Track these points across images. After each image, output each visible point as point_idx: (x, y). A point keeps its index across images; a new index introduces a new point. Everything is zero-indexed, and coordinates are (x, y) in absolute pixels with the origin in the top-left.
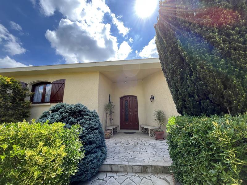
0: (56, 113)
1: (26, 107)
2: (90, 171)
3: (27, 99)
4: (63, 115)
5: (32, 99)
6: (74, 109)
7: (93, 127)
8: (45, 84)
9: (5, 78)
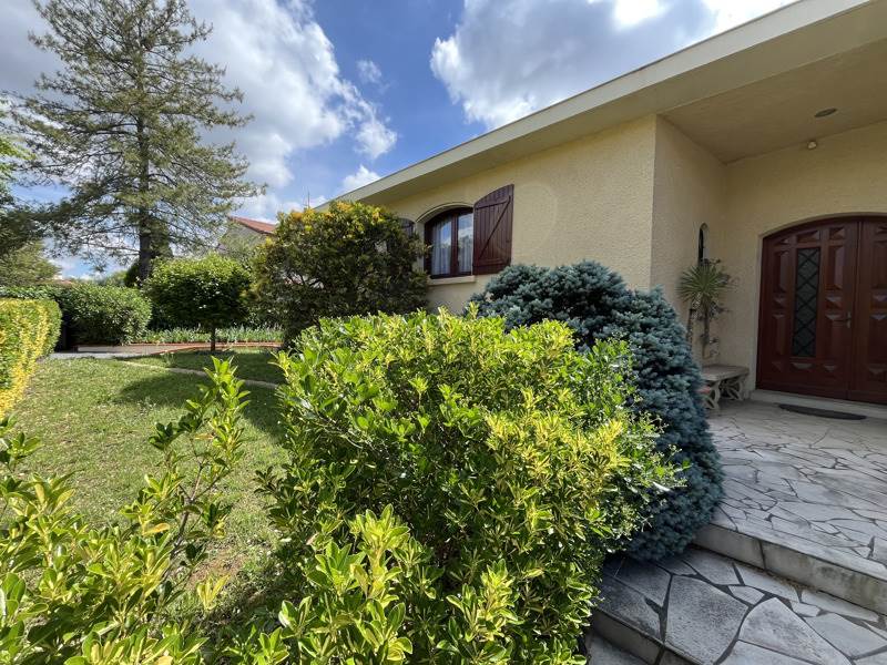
0: (510, 298)
1: (420, 288)
2: (663, 535)
3: (418, 266)
4: (533, 306)
5: (428, 265)
6: (573, 283)
7: (663, 362)
8: (454, 213)
9: (370, 209)
